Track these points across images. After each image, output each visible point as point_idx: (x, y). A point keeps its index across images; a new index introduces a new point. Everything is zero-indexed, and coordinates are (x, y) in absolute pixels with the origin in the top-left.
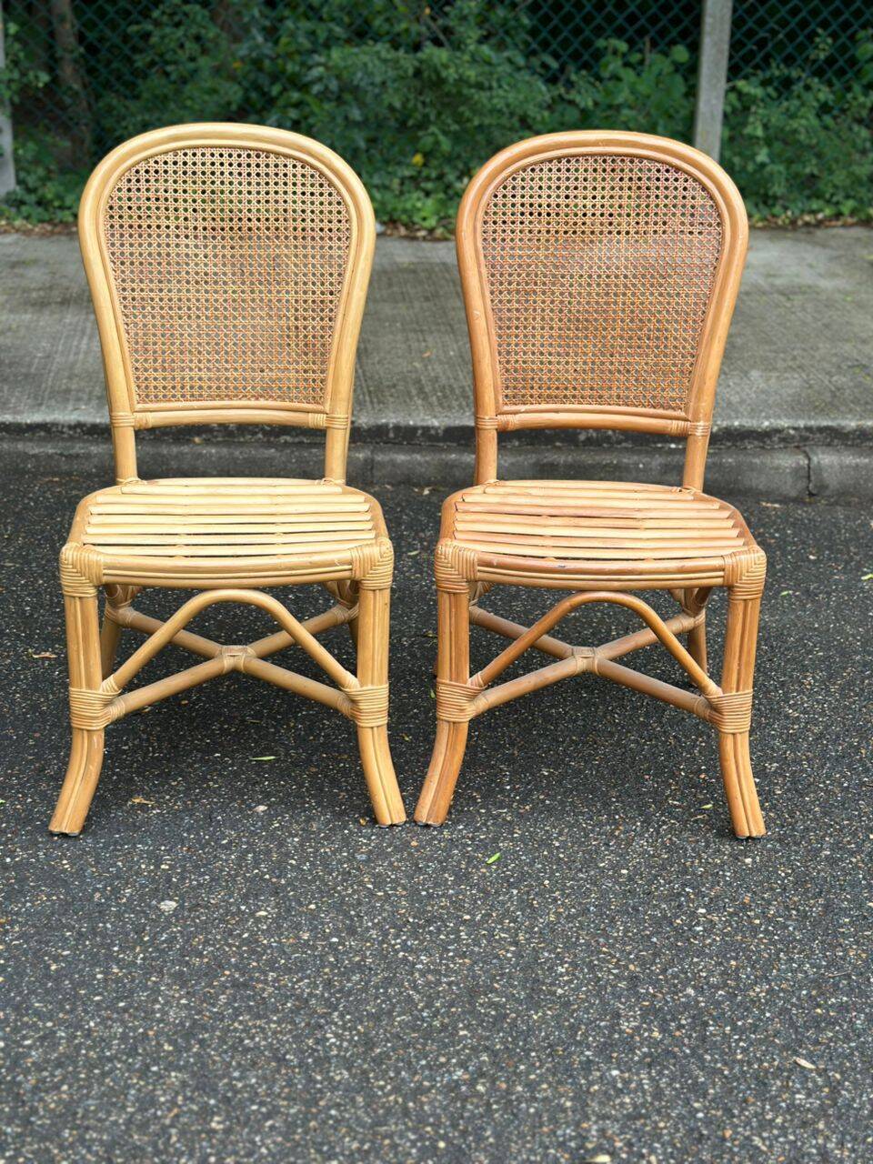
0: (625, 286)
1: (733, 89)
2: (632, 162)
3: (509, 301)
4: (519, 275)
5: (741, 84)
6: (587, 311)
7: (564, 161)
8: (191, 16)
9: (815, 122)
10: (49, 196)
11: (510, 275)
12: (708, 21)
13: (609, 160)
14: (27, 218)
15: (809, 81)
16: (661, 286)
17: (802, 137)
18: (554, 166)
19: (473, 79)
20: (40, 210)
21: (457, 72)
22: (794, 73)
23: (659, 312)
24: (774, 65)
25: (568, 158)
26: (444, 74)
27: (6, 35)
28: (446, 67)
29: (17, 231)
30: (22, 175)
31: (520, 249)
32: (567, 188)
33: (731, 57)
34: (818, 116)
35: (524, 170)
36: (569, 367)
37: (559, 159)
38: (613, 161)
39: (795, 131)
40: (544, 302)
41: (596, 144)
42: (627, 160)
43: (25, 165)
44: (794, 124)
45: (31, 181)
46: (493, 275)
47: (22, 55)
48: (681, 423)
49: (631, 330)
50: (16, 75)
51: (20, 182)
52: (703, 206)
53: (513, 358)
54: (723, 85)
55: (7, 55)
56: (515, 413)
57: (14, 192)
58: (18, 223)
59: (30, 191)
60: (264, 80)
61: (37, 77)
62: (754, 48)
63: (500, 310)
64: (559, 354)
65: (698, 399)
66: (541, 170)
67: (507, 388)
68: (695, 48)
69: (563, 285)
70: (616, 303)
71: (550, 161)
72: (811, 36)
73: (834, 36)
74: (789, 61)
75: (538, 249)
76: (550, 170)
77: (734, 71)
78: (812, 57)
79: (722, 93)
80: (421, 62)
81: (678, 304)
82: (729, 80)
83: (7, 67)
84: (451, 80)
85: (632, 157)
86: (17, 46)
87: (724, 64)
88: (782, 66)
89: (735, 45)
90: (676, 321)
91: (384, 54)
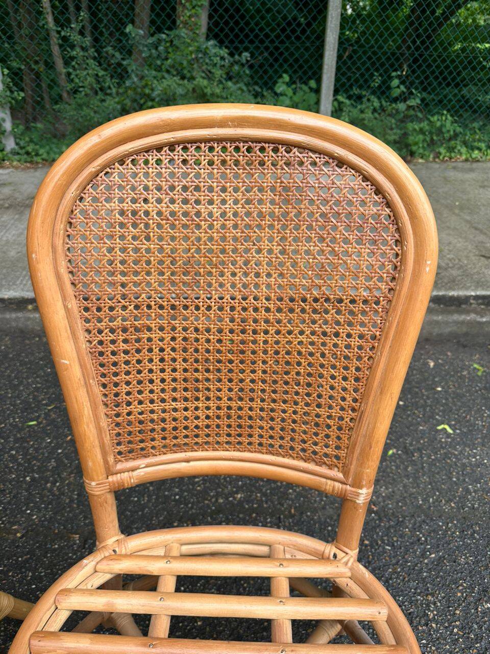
0: (267, 321)
1: (336, 100)
2: (276, 150)
3: (113, 342)
4: (124, 308)
5: (340, 98)
6: (219, 351)
7: (179, 148)
8: (90, 64)
9: (371, 115)
10: (30, 150)
11: (112, 309)
12: (325, 67)
13: (243, 147)
14: (19, 161)
15: (369, 97)
16: (314, 322)
17: (366, 122)
18: (165, 155)
19: (219, 94)
20: (25, 156)
21: (211, 90)
22: (364, 93)
23: (311, 354)
24: (354, 88)
25: (185, 144)
26: (205, 91)
27: (3, 75)
28: (206, 87)
29: (13, 167)
30: (18, 140)
31: (124, 274)
32: (185, 189)
33: (335, 85)
34: (373, 113)
35: (122, 162)
36: (199, 413)
37: (172, 146)
38: (249, 150)
39: (364, 119)
40: (162, 340)
41: (222, 123)
42: (269, 148)
43: (18, 136)
44: (363, 116)
45: (22, 143)
46: (87, 309)
47: (11, 84)
48: (337, 485)
49: (275, 372)
50: (8, 93)
51: (17, 144)
52: (377, 217)
53: (125, 410)
54: (331, 98)
55: (3, 83)
56: (133, 470)
57: (14, 149)
58: (15, 163)
59: (21, 148)
60: (138, 97)
61: (19, 94)
62: (346, 81)
63: (101, 354)
64: (186, 399)
65: (361, 464)
66: (146, 162)
67: (119, 444)
68: (319, 81)
69: (186, 319)
70: (254, 342)
71: (159, 148)
72: (372, 75)
73: (381, 75)
74: (361, 87)
75: (148, 273)
76: (159, 162)
77: (336, 92)
78: (372, 85)
79: (331, 101)
80: (196, 85)
81: (335, 345)
82: (334, 96)
83: (4, 89)
84: (209, 94)
85: (276, 144)
86: (9, 80)
87: (332, 88)
88: (358, 90)
89: (337, 80)
90: (334, 367)
91: (178, 81)
